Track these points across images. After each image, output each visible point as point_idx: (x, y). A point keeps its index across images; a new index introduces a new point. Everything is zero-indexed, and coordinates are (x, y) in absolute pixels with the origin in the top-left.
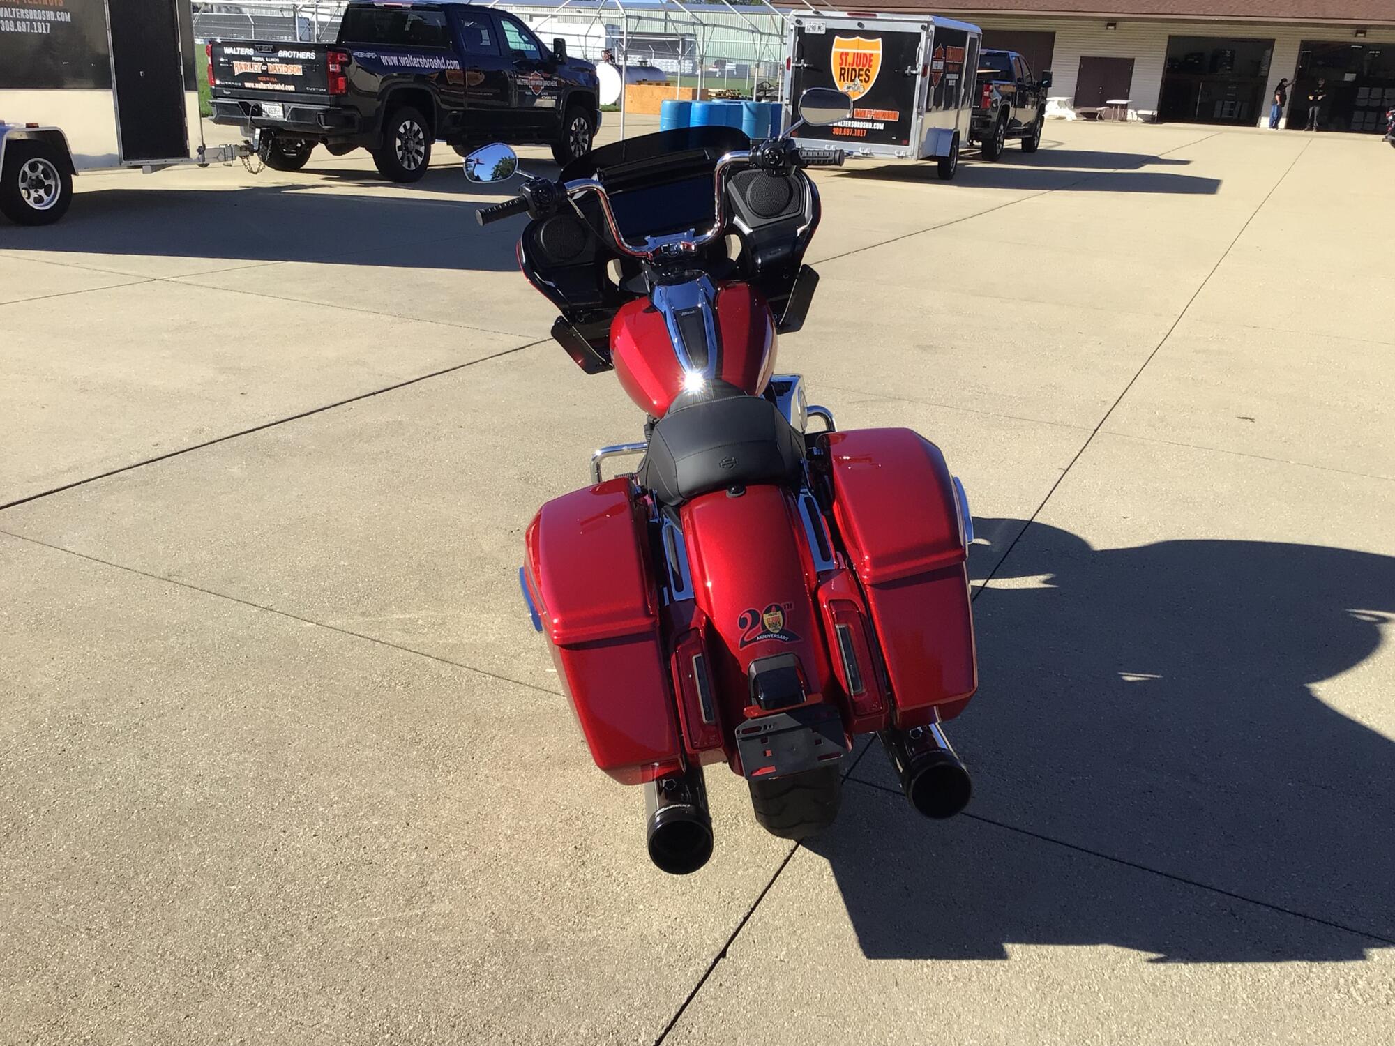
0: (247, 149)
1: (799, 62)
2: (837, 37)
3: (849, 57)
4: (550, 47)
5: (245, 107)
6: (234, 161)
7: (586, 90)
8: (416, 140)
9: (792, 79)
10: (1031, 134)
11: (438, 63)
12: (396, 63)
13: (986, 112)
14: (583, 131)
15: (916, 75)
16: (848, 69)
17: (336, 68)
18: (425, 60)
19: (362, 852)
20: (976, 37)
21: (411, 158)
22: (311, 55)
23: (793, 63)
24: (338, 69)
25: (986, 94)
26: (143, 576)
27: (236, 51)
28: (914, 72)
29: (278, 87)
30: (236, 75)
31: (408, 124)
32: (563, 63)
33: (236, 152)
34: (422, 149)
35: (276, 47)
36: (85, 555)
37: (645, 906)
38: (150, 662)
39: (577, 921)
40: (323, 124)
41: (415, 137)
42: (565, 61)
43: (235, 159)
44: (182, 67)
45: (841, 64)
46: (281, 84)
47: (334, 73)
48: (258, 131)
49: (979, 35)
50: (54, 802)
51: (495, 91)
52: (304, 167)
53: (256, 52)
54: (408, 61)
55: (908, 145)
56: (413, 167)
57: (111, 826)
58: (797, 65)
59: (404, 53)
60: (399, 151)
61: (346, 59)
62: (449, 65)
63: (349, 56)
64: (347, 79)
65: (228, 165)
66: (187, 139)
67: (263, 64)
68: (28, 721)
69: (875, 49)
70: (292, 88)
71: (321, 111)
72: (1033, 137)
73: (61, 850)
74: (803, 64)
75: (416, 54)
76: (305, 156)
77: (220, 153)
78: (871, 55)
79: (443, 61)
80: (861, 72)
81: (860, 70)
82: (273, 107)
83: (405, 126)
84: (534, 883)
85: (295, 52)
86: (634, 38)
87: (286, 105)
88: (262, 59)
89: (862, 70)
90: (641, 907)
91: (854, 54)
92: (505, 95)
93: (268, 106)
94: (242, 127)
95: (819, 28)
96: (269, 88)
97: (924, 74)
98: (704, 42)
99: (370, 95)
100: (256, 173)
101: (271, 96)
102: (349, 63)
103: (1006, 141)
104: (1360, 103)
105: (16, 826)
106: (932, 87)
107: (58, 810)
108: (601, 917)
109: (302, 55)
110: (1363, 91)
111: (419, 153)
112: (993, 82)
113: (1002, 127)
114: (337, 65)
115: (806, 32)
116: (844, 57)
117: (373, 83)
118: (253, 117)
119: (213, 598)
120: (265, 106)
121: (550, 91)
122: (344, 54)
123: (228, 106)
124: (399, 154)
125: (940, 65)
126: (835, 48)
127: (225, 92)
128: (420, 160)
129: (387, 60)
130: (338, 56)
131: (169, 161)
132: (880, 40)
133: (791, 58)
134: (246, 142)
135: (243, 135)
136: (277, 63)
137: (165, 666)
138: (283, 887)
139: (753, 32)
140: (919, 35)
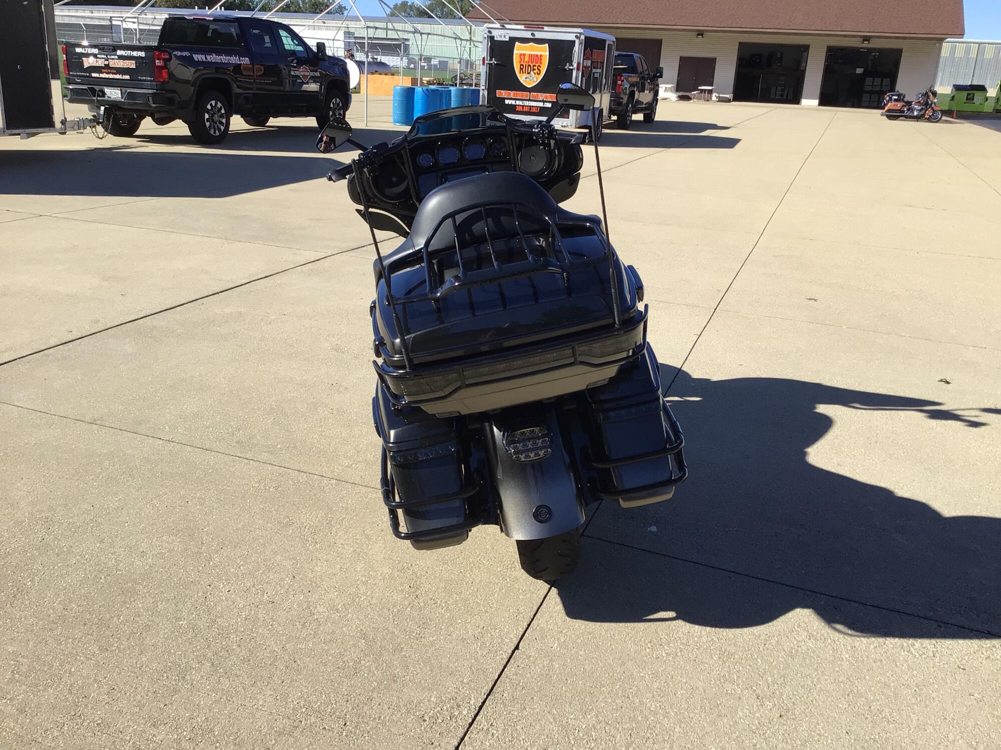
0: (95, 121)
1: (491, 60)
2: (517, 43)
3: (526, 57)
4: (315, 49)
5: (93, 91)
6: (85, 130)
7: (341, 79)
8: (220, 114)
9: (486, 72)
10: (649, 110)
11: (234, 60)
12: (204, 60)
13: (619, 95)
14: (338, 108)
15: (572, 70)
16: (526, 65)
17: (160, 63)
18: (224, 57)
19: (266, 596)
20: (612, 43)
21: (216, 127)
22: (142, 54)
23: (487, 60)
24: (162, 64)
25: (619, 82)
26: (76, 422)
27: (85, 50)
28: (571, 68)
29: (118, 76)
30: (85, 68)
31: (213, 103)
32: (324, 60)
33: (87, 123)
34: (224, 121)
35: (115, 48)
36: (31, 408)
37: (462, 621)
38: (93, 479)
39: (418, 632)
40: (152, 103)
41: (218, 112)
42: (325, 57)
43: (86, 129)
44: (48, 62)
45: (520, 62)
46: (120, 75)
47: (158, 66)
48: (102, 108)
49: (613, 42)
50: (44, 573)
51: (273, 79)
52: (136, 134)
53: (100, 51)
54: (213, 58)
55: (568, 118)
56: (217, 133)
57: (87, 587)
58: (489, 62)
59: (210, 52)
60: (207, 122)
61: (168, 57)
62: (242, 61)
63: (170, 55)
64: (169, 71)
65: (80, 133)
66: (53, 114)
67: (106, 60)
68: (13, 521)
69: (544, 51)
70: (127, 77)
71: (149, 94)
72: (651, 112)
73: (55, 604)
74: (494, 61)
75: (219, 53)
76: (136, 126)
77: (75, 124)
78: (541, 56)
79: (237, 58)
80: (535, 68)
81: (534, 66)
82: (113, 91)
83: (211, 105)
84: (386, 610)
85: (129, 52)
86: (373, 42)
87: (124, 89)
88: (105, 57)
89: (535, 66)
90: (460, 621)
91: (530, 55)
92: (280, 82)
93: (109, 90)
94: (89, 105)
95: (505, 36)
96: (110, 77)
97: (578, 69)
98: (421, 45)
99: (187, 82)
100: (100, 138)
101: (112, 83)
102: (170, 59)
103: (633, 115)
104: (867, 88)
105: (19, 590)
106: (584, 78)
107: (47, 578)
108: (434, 629)
109: (135, 54)
110: (869, 81)
111: (221, 123)
112: (624, 74)
113: (630, 106)
114: (162, 61)
115: (495, 39)
116: (522, 57)
117: (187, 73)
118: (98, 98)
119: (129, 435)
120: (107, 90)
121: (314, 79)
122: (167, 53)
123: (79, 90)
124: (208, 124)
125: (589, 63)
126: (516, 50)
127: (77, 80)
128: (222, 128)
129: (198, 57)
130: (162, 54)
131: (40, 130)
132: (547, 45)
133: (486, 57)
134: (94, 116)
135: (90, 111)
136: (117, 59)
137: (104, 481)
138: (215, 621)
139: (456, 38)
140: (574, 42)
